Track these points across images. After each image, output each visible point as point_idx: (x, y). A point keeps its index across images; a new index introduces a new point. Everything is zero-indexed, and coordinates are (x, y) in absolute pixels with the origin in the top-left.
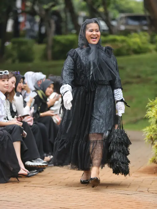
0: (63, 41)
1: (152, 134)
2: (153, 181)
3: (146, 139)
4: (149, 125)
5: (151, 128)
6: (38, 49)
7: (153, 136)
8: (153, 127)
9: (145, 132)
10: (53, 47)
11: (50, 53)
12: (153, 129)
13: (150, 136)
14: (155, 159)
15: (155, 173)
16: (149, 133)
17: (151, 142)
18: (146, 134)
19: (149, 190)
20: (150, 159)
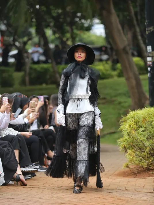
0: (39, 69)
1: (125, 144)
2: (128, 182)
3: (120, 148)
4: (122, 136)
5: (124, 139)
6: (18, 76)
7: (126, 146)
8: (126, 138)
9: (120, 142)
10: (30, 74)
11: (27, 79)
12: (126, 139)
13: (124, 146)
14: (128, 165)
15: (128, 176)
16: (122, 143)
17: (125, 150)
18: (121, 144)
19: (126, 188)
20: (124, 165)
